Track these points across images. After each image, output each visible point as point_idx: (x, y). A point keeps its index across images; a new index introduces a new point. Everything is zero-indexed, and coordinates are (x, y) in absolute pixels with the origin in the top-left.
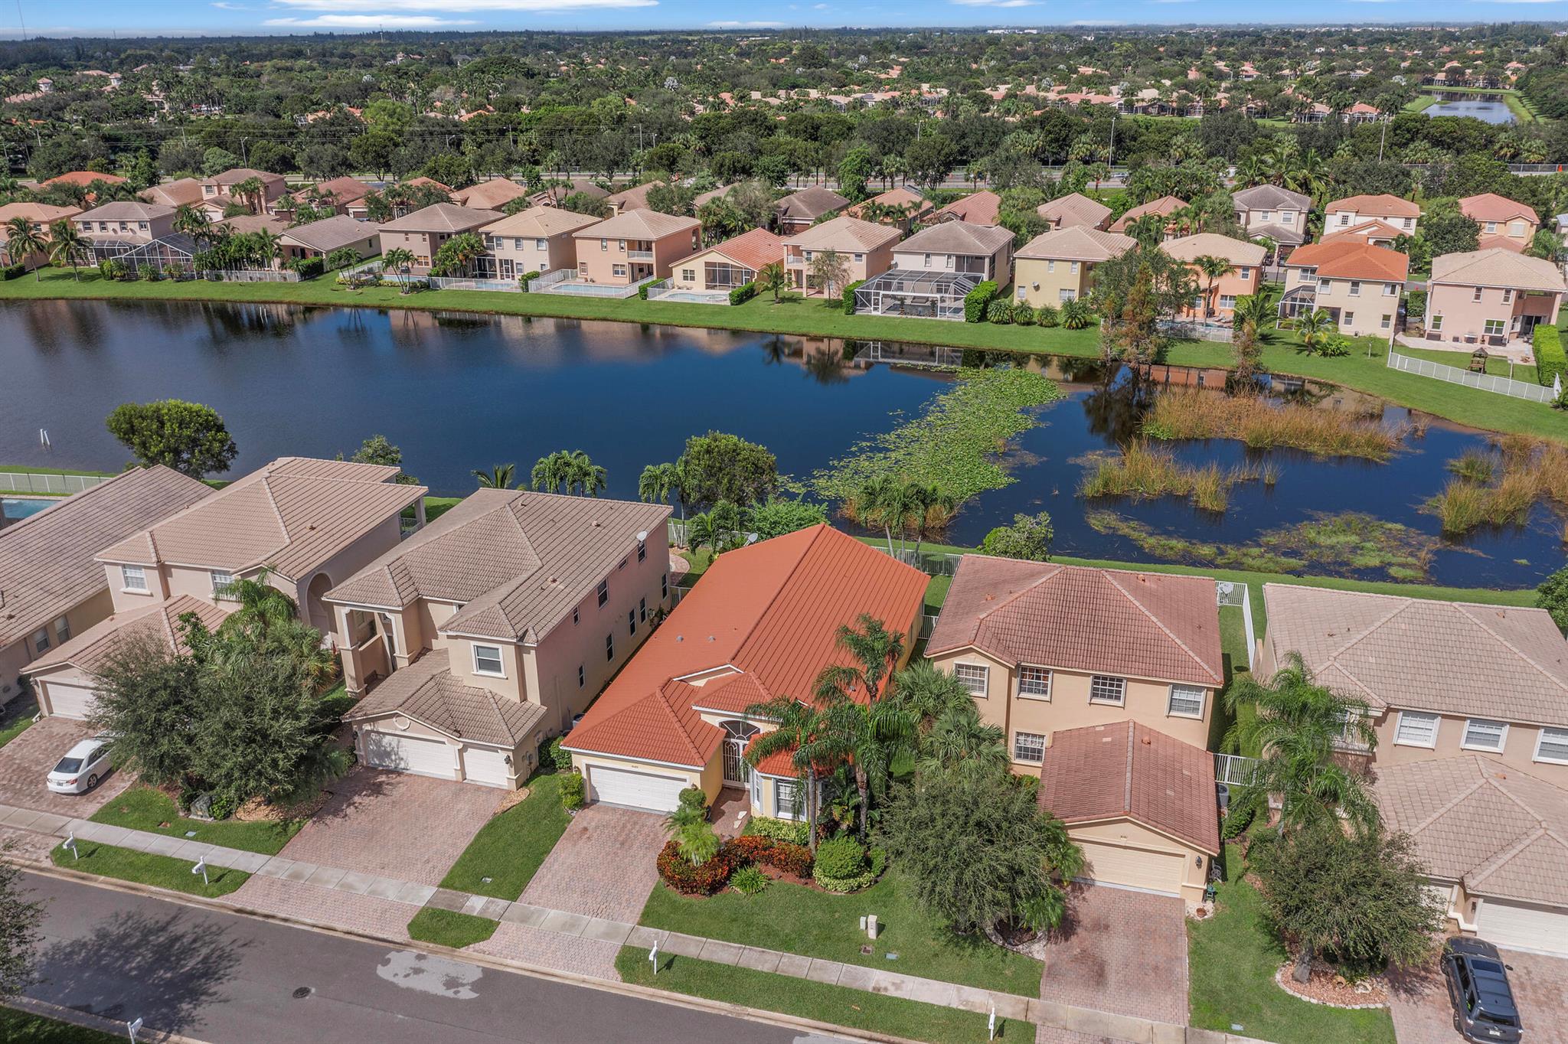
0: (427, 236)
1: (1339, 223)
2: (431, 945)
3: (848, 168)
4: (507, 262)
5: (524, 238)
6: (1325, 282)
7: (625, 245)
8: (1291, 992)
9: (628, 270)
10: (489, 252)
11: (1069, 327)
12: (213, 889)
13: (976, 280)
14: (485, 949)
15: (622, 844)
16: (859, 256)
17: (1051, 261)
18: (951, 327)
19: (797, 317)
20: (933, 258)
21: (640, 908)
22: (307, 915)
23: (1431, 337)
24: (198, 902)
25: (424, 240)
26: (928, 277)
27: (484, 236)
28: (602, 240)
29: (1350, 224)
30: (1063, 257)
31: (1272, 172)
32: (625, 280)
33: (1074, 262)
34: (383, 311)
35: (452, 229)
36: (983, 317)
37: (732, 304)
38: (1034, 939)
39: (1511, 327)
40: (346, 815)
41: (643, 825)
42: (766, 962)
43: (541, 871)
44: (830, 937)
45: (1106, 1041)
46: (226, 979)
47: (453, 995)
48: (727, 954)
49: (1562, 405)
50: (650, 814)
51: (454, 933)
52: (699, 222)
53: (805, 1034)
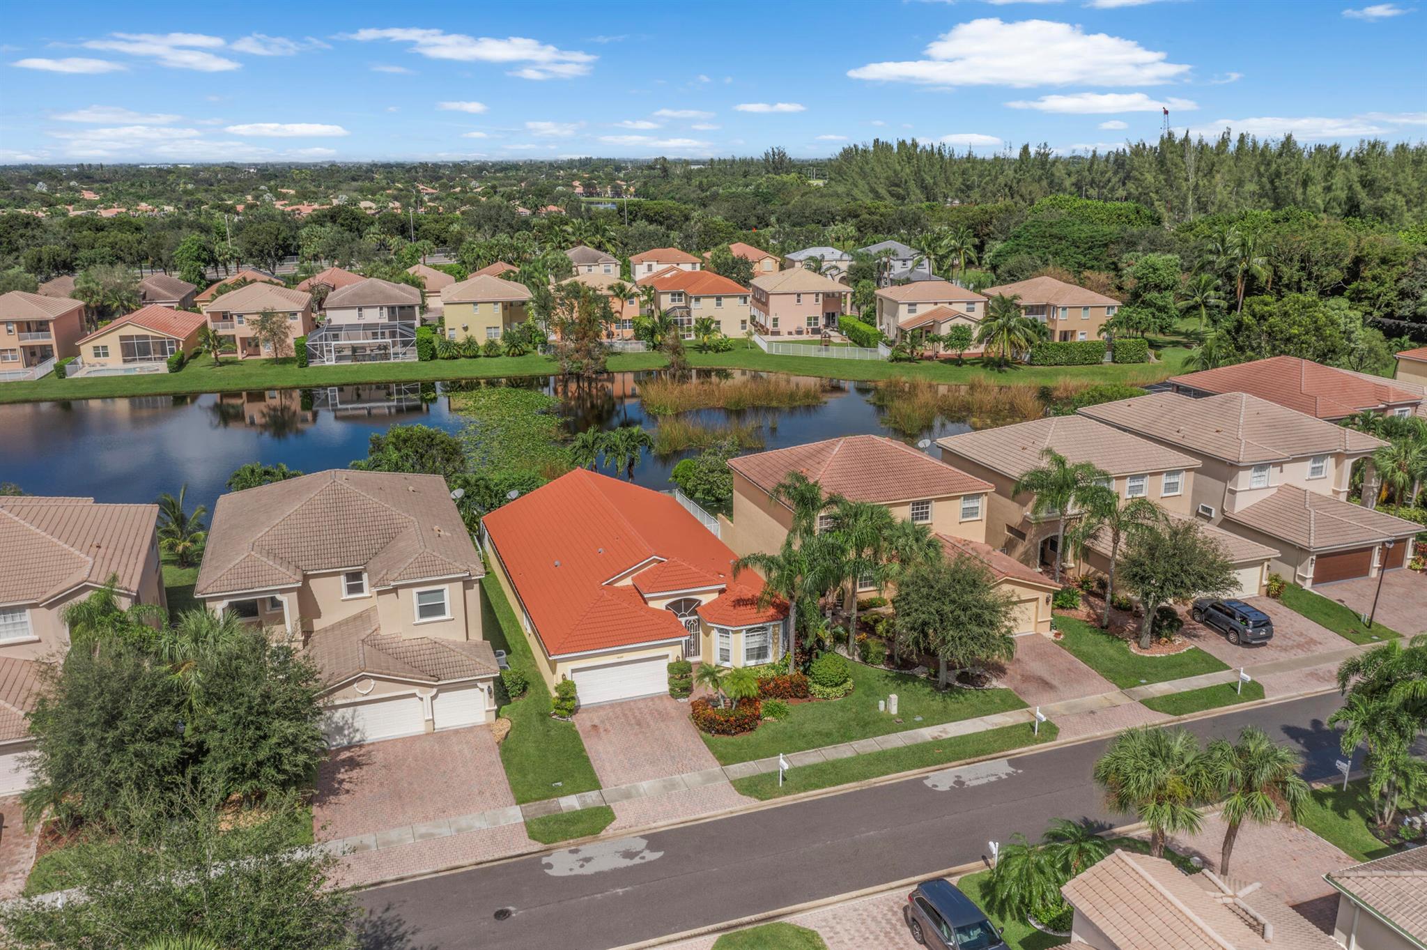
1: (646, 270)
2: (571, 841)
3: (186, 255)
6: (697, 299)
7: (14, 327)
8: (1148, 656)
9: (20, 354)
11: (513, 355)
14: (622, 825)
15: (639, 724)
16: (294, 314)
17: (475, 303)
18: (409, 366)
19: (250, 375)
21: (710, 757)
23: (774, 333)
29: (655, 270)
30: (486, 299)
31: (573, 239)
32: (18, 364)
33: (496, 303)
36: (434, 357)
37: (171, 372)
38: (987, 679)
39: (822, 322)
40: (348, 792)
41: (639, 709)
42: (844, 751)
43: (596, 765)
44: (868, 723)
45: (1093, 712)
46: (409, 936)
47: (643, 861)
48: (811, 757)
49: (896, 359)
50: (634, 700)
51: (580, 826)
52: (80, 303)
53: (927, 778)
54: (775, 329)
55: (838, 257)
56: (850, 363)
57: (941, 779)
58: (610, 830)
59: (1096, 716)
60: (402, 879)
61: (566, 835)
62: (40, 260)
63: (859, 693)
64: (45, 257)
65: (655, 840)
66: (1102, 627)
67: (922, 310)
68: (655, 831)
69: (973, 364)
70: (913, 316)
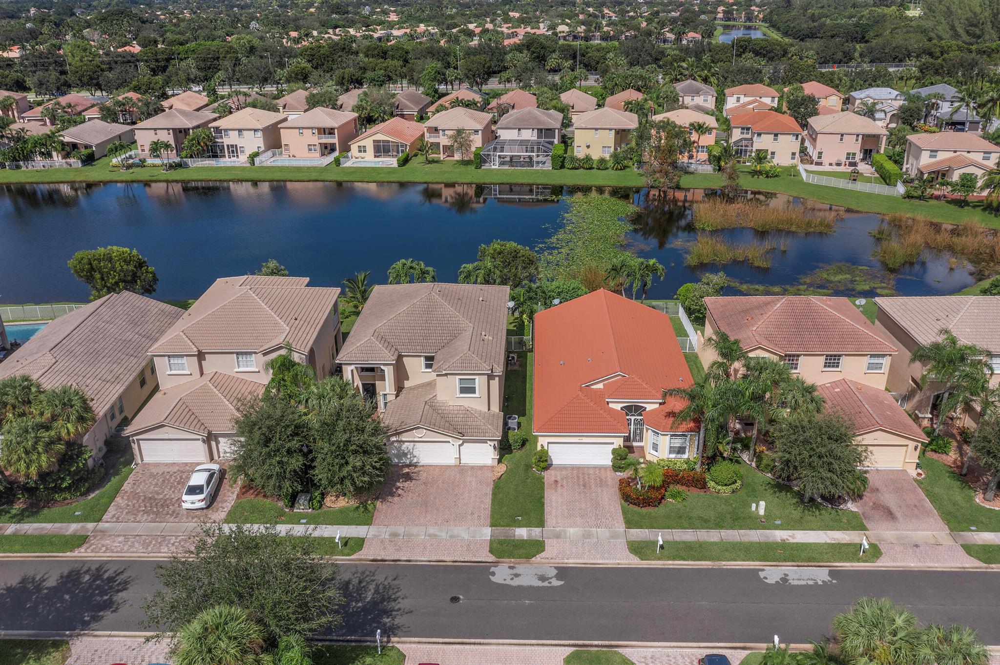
0: (171, 131)
1: (735, 102)
2: (513, 560)
3: (427, 77)
4: (232, 146)
5: (244, 130)
6: (759, 135)
7: (316, 131)
8: (988, 507)
9: (318, 148)
10: (217, 140)
11: (616, 169)
12: (346, 551)
13: (552, 143)
14: (547, 556)
15: (584, 486)
16: (476, 131)
17: (596, 129)
18: (545, 173)
20: (523, 131)
21: (621, 519)
22: (423, 556)
23: (818, 164)
24: (342, 560)
25: (169, 134)
26: (522, 143)
27: (212, 130)
28: (299, 128)
29: (741, 102)
30: (604, 127)
31: (686, 73)
32: (317, 154)
33: (610, 130)
34: (147, 184)
35: (190, 126)
36: (562, 166)
37: (399, 166)
38: (845, 501)
39: (859, 156)
40: (399, 495)
41: (589, 474)
42: (713, 536)
43: (547, 509)
44: (739, 518)
45: (917, 546)
46: (400, 600)
47: (549, 585)
48: (688, 536)
49: (908, 196)
50: (588, 467)
51: (521, 551)
52: (356, 115)
53: (763, 570)
54: (819, 161)
55: (893, 96)
56: (870, 196)
57: (772, 574)
58: (538, 558)
59: (918, 550)
60: (409, 561)
61: (511, 555)
62: (343, 78)
63: (743, 492)
64: (346, 76)
65: (563, 572)
66: (961, 475)
67: (941, 156)
68: (565, 565)
69: (975, 207)
70: (933, 160)
